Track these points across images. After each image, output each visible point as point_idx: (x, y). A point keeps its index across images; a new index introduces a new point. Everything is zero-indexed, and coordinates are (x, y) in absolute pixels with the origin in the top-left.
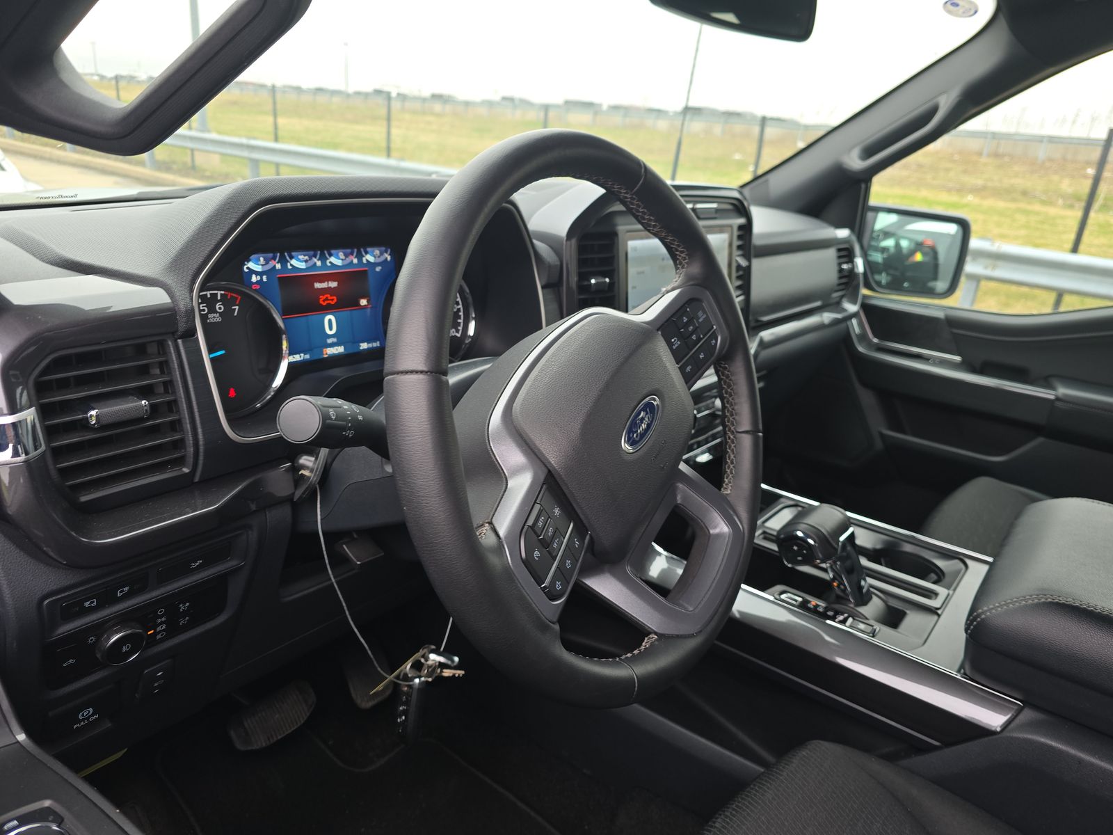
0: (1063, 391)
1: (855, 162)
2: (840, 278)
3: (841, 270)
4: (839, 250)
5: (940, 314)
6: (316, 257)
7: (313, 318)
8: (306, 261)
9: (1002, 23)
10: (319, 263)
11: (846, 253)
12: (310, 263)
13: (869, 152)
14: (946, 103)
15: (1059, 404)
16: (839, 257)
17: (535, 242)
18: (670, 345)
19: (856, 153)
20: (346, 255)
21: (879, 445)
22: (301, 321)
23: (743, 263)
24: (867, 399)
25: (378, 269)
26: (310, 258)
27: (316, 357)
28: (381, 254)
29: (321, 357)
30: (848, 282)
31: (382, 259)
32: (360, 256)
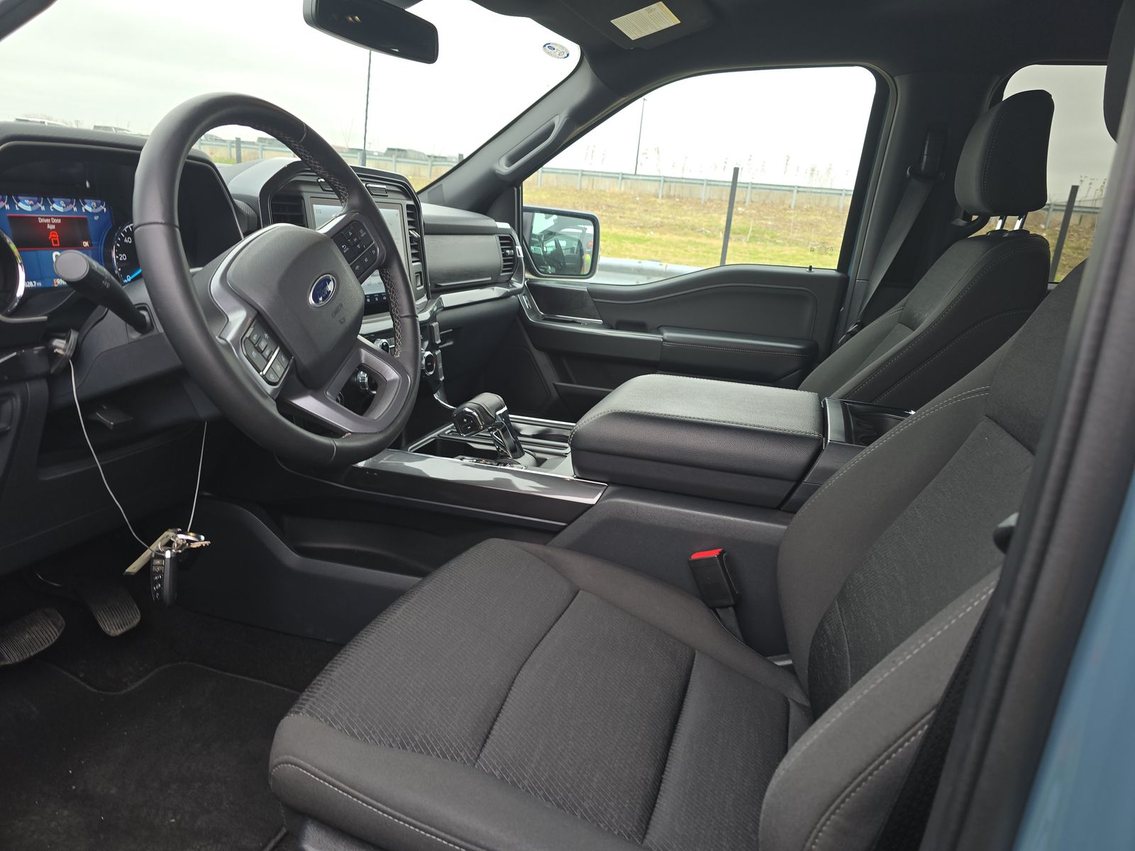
0: (668, 335)
1: (504, 169)
2: (505, 261)
3: (504, 255)
4: (501, 238)
5: (584, 289)
6: (40, 203)
7: (42, 253)
8: (31, 205)
9: (586, 64)
10: (43, 208)
11: (507, 242)
12: (35, 207)
13: (512, 160)
14: (559, 122)
15: (665, 344)
16: (502, 244)
17: (235, 200)
18: (342, 250)
19: (503, 161)
20: (67, 204)
21: (555, 394)
22: (32, 254)
23: (416, 235)
24: (541, 359)
25: (96, 218)
26: (35, 203)
27: (48, 285)
28: (98, 206)
29: (52, 285)
30: (511, 264)
31: (99, 210)
32: (79, 207)
